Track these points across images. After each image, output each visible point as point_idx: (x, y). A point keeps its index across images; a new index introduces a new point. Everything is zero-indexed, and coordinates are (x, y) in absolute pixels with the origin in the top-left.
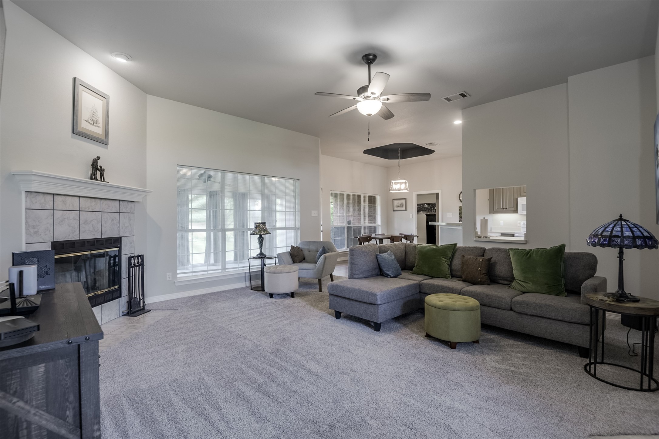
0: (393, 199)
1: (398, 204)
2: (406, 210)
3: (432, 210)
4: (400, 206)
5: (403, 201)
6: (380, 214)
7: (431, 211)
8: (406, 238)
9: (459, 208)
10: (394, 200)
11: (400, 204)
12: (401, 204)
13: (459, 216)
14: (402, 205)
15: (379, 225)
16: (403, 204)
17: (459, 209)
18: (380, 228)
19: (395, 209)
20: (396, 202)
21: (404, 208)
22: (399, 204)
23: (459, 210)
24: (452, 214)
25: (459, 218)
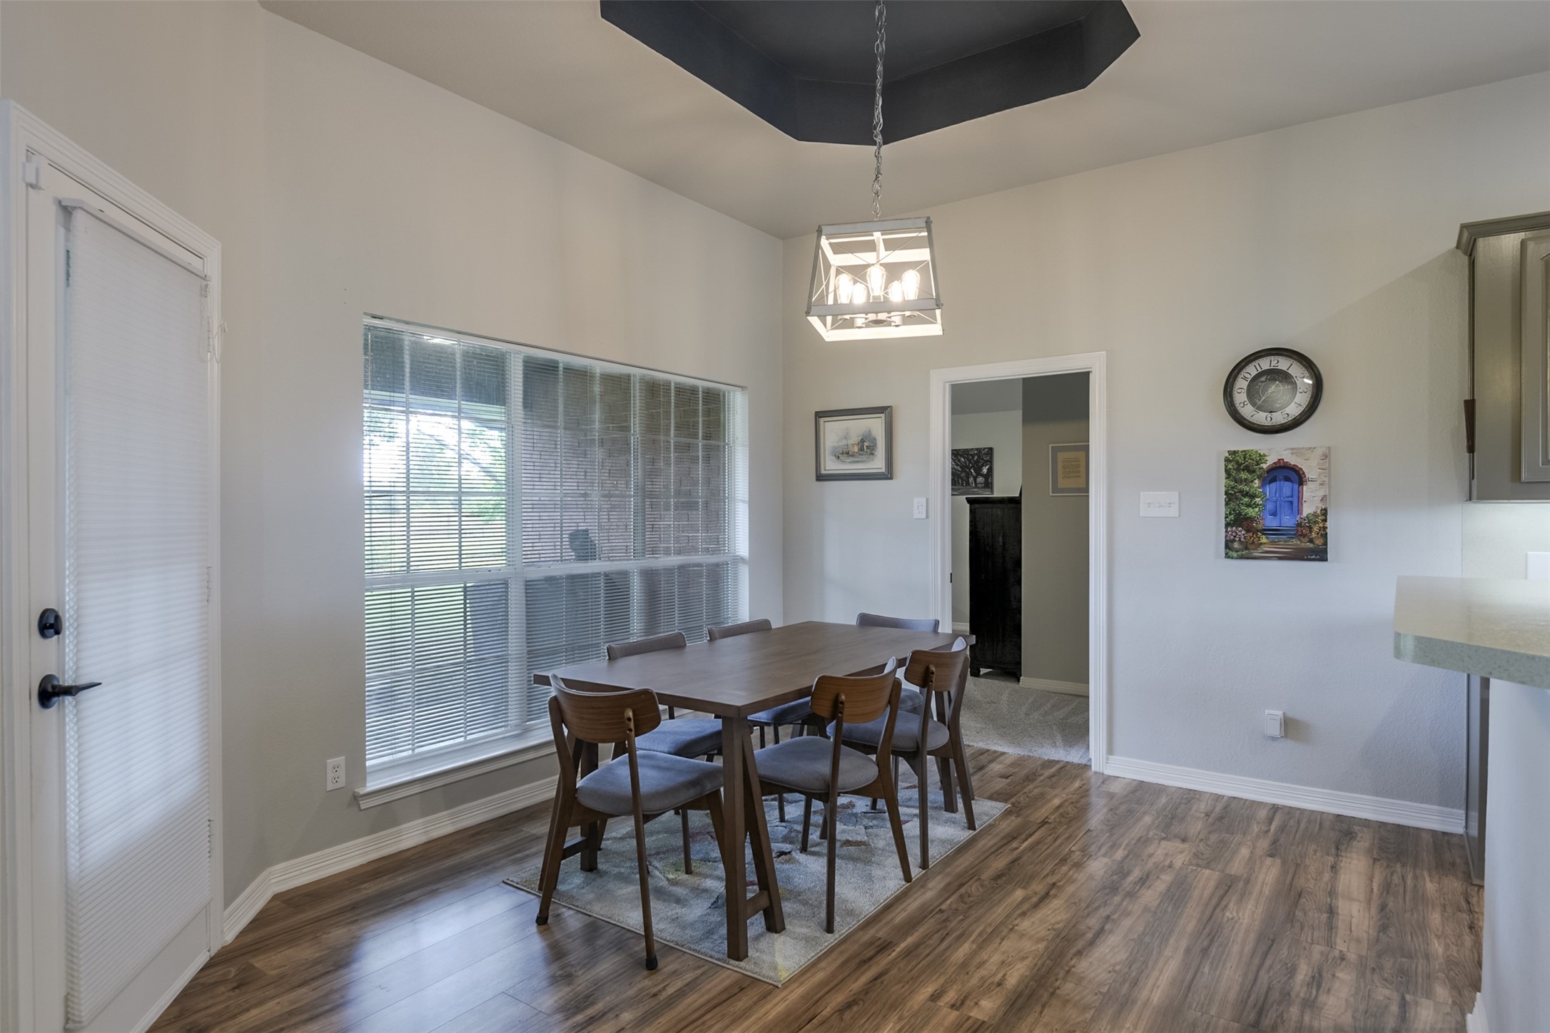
0: (819, 415)
1: (844, 442)
2: (888, 475)
3: (971, 480)
4: (856, 449)
5: (876, 425)
6: (747, 496)
7: (968, 483)
8: (920, 669)
9: (1227, 460)
10: (822, 420)
11: (854, 439)
12: (862, 441)
13: (1223, 510)
14: (866, 447)
15: (742, 559)
16: (874, 441)
17: (1227, 471)
18: (744, 574)
19: (830, 466)
20: (834, 432)
21: (878, 464)
22: (851, 442)
23: (1224, 475)
24: (1174, 496)
25: (1227, 525)
